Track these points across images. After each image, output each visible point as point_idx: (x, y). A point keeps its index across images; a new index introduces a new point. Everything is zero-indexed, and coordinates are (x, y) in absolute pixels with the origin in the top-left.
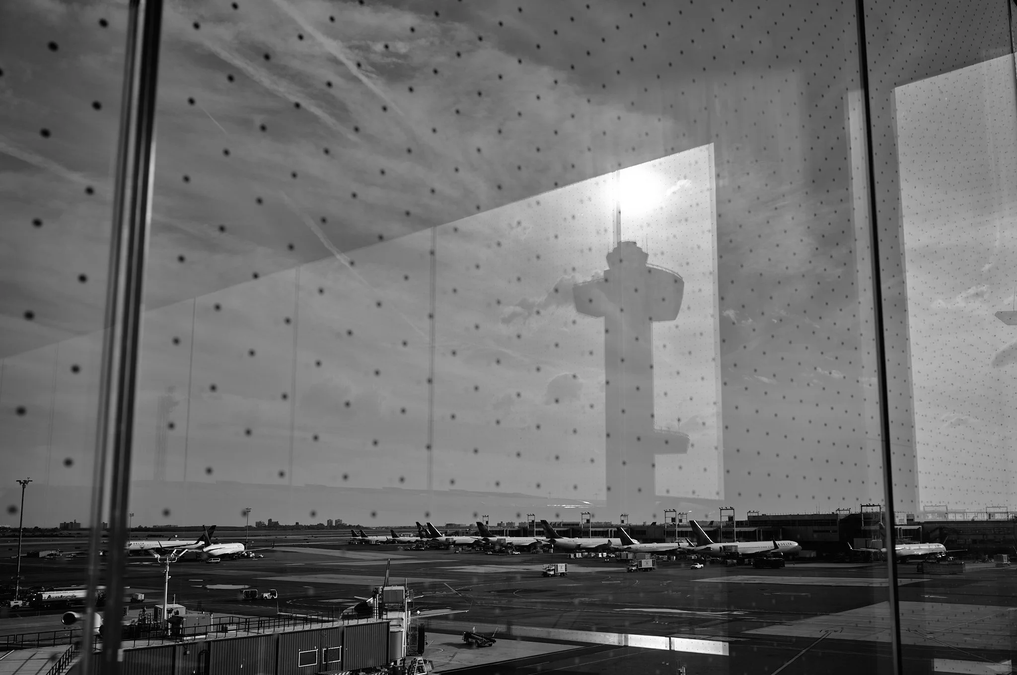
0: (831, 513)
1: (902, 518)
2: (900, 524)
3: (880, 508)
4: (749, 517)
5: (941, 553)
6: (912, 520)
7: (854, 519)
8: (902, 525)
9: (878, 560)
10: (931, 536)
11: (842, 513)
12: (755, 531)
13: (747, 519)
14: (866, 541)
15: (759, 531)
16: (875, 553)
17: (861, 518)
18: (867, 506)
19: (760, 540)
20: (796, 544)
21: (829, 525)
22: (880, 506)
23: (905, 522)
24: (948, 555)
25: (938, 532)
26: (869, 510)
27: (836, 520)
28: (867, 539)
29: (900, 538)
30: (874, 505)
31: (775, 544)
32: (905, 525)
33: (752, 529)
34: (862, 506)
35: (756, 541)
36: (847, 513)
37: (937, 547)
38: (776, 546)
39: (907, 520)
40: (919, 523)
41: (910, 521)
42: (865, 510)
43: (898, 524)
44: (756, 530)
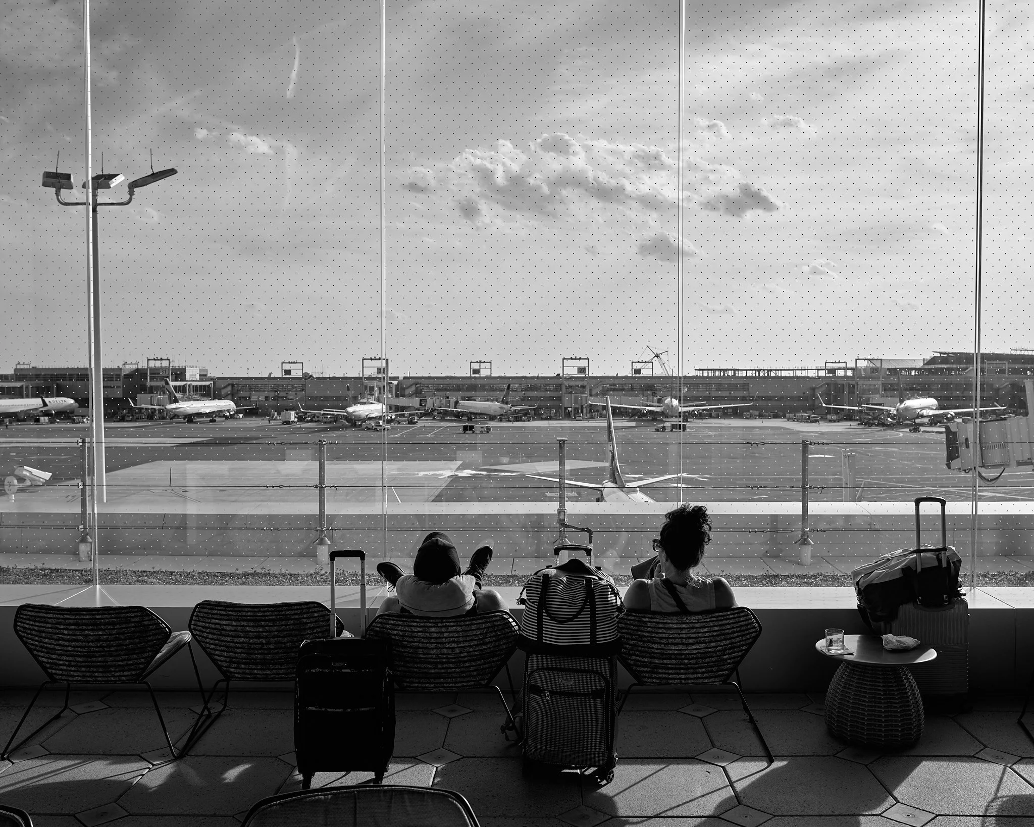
0: (116, 367)
1: (194, 373)
2: (191, 379)
3: (170, 363)
4: (16, 370)
5: (229, 411)
6: (206, 375)
7: (140, 374)
8: (193, 381)
9: (164, 418)
10: (223, 392)
11: (127, 366)
12: (21, 387)
13: (13, 372)
14: (151, 397)
15: (27, 387)
16: (159, 410)
17: (147, 374)
18: (154, 359)
19: (27, 397)
20: (72, 401)
21: (113, 380)
22: (169, 360)
23: (198, 378)
24: (237, 412)
25: (230, 388)
26: (158, 364)
27: (119, 375)
28: (152, 395)
29: (189, 395)
30: (161, 359)
31: (44, 402)
32: (196, 381)
33: (18, 384)
34: (148, 360)
35: (22, 397)
36: (135, 367)
37: (227, 405)
38: (45, 404)
39: (200, 375)
40: (212, 379)
41: (203, 377)
42: (152, 364)
43: (188, 379)
44: (23, 385)
